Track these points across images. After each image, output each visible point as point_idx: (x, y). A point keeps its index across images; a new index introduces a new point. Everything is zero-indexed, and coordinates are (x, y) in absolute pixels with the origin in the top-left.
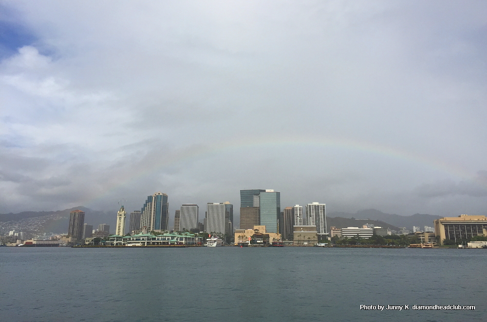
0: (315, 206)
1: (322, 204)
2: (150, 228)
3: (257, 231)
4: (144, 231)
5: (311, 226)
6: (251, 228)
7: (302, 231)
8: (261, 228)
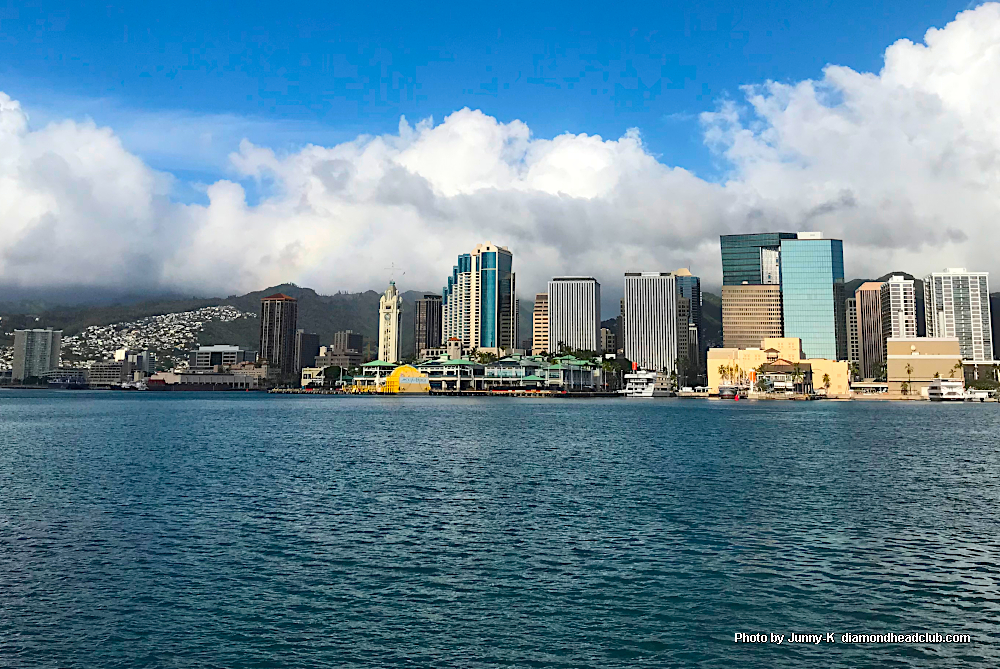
0: (956, 280)
1: (978, 274)
3: (773, 354)
4: (452, 350)
5: (941, 339)
6: (757, 344)
7: (915, 355)
8: (786, 346)
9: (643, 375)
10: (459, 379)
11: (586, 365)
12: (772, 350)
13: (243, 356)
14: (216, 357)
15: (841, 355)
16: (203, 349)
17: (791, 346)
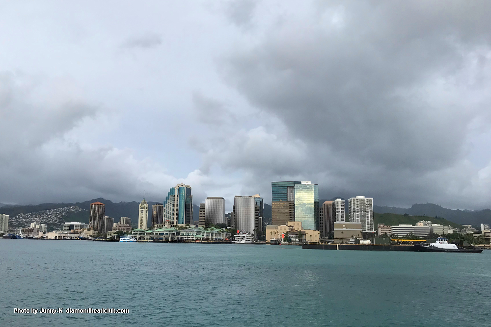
0: (360, 200)
2: (173, 222)
3: (291, 228)
4: (167, 225)
5: (354, 223)
6: (285, 224)
7: (345, 229)
8: (296, 225)
9: (241, 235)
10: (170, 236)
11: (220, 231)
12: (291, 226)
13: (82, 226)
14: (72, 227)
15: (317, 228)
16: (66, 223)
17: (298, 224)
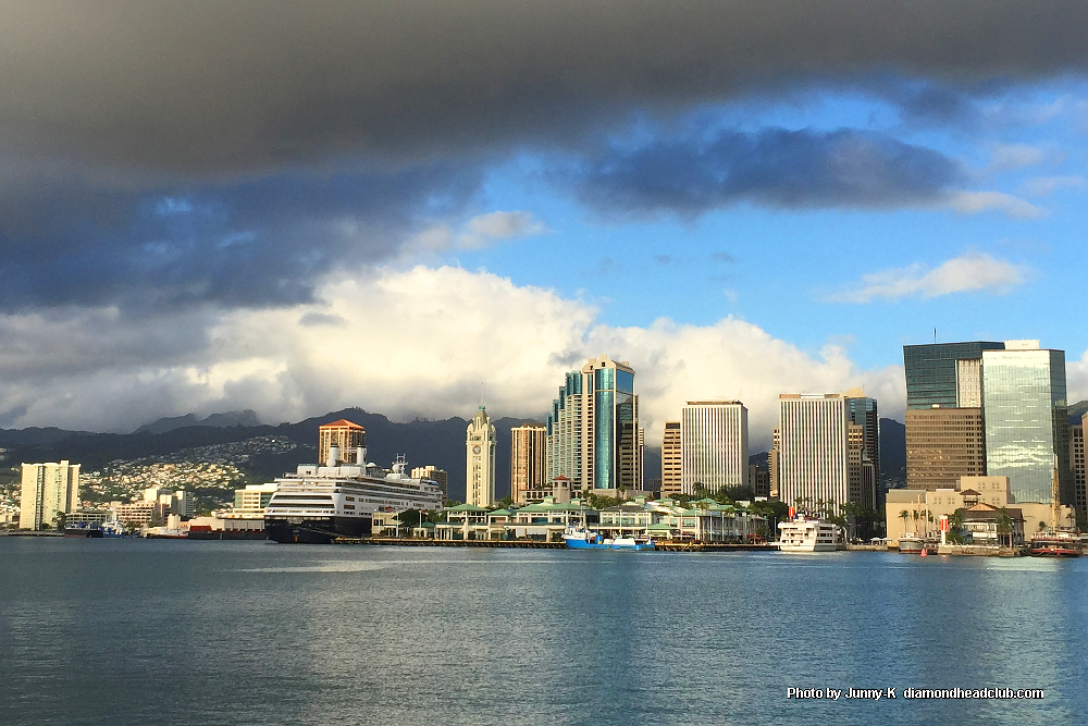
2: (578, 480)
3: (972, 497)
4: (559, 492)
6: (950, 483)
8: (988, 486)
9: (801, 524)
10: (567, 528)
11: (727, 511)
12: (970, 492)
17: (995, 487)
